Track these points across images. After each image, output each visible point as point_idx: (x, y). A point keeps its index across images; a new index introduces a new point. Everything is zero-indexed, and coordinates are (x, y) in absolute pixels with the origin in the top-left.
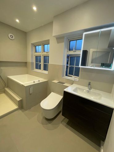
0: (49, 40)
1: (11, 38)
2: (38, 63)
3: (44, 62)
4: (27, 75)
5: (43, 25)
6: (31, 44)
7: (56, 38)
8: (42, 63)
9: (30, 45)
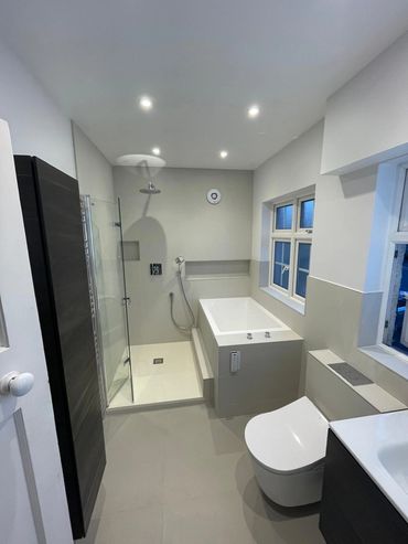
0: (314, 185)
1: (212, 201)
2: (282, 264)
3: (300, 265)
4: (247, 300)
5: (295, 137)
6: (265, 203)
7: (341, 177)
8: (292, 268)
9: (261, 206)
